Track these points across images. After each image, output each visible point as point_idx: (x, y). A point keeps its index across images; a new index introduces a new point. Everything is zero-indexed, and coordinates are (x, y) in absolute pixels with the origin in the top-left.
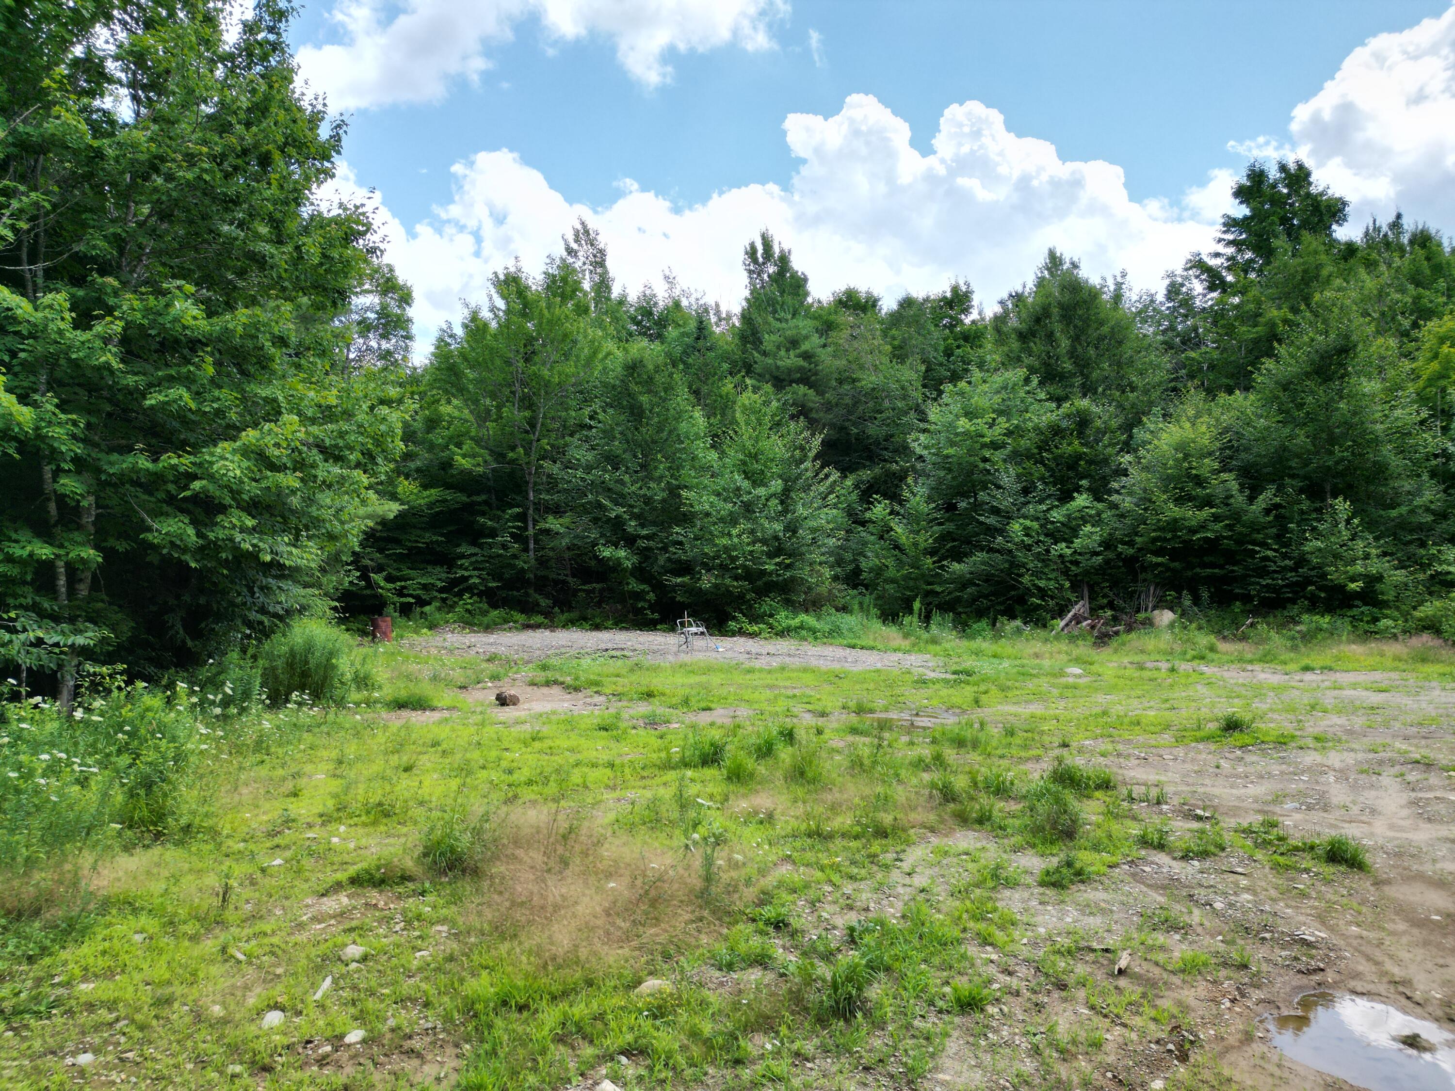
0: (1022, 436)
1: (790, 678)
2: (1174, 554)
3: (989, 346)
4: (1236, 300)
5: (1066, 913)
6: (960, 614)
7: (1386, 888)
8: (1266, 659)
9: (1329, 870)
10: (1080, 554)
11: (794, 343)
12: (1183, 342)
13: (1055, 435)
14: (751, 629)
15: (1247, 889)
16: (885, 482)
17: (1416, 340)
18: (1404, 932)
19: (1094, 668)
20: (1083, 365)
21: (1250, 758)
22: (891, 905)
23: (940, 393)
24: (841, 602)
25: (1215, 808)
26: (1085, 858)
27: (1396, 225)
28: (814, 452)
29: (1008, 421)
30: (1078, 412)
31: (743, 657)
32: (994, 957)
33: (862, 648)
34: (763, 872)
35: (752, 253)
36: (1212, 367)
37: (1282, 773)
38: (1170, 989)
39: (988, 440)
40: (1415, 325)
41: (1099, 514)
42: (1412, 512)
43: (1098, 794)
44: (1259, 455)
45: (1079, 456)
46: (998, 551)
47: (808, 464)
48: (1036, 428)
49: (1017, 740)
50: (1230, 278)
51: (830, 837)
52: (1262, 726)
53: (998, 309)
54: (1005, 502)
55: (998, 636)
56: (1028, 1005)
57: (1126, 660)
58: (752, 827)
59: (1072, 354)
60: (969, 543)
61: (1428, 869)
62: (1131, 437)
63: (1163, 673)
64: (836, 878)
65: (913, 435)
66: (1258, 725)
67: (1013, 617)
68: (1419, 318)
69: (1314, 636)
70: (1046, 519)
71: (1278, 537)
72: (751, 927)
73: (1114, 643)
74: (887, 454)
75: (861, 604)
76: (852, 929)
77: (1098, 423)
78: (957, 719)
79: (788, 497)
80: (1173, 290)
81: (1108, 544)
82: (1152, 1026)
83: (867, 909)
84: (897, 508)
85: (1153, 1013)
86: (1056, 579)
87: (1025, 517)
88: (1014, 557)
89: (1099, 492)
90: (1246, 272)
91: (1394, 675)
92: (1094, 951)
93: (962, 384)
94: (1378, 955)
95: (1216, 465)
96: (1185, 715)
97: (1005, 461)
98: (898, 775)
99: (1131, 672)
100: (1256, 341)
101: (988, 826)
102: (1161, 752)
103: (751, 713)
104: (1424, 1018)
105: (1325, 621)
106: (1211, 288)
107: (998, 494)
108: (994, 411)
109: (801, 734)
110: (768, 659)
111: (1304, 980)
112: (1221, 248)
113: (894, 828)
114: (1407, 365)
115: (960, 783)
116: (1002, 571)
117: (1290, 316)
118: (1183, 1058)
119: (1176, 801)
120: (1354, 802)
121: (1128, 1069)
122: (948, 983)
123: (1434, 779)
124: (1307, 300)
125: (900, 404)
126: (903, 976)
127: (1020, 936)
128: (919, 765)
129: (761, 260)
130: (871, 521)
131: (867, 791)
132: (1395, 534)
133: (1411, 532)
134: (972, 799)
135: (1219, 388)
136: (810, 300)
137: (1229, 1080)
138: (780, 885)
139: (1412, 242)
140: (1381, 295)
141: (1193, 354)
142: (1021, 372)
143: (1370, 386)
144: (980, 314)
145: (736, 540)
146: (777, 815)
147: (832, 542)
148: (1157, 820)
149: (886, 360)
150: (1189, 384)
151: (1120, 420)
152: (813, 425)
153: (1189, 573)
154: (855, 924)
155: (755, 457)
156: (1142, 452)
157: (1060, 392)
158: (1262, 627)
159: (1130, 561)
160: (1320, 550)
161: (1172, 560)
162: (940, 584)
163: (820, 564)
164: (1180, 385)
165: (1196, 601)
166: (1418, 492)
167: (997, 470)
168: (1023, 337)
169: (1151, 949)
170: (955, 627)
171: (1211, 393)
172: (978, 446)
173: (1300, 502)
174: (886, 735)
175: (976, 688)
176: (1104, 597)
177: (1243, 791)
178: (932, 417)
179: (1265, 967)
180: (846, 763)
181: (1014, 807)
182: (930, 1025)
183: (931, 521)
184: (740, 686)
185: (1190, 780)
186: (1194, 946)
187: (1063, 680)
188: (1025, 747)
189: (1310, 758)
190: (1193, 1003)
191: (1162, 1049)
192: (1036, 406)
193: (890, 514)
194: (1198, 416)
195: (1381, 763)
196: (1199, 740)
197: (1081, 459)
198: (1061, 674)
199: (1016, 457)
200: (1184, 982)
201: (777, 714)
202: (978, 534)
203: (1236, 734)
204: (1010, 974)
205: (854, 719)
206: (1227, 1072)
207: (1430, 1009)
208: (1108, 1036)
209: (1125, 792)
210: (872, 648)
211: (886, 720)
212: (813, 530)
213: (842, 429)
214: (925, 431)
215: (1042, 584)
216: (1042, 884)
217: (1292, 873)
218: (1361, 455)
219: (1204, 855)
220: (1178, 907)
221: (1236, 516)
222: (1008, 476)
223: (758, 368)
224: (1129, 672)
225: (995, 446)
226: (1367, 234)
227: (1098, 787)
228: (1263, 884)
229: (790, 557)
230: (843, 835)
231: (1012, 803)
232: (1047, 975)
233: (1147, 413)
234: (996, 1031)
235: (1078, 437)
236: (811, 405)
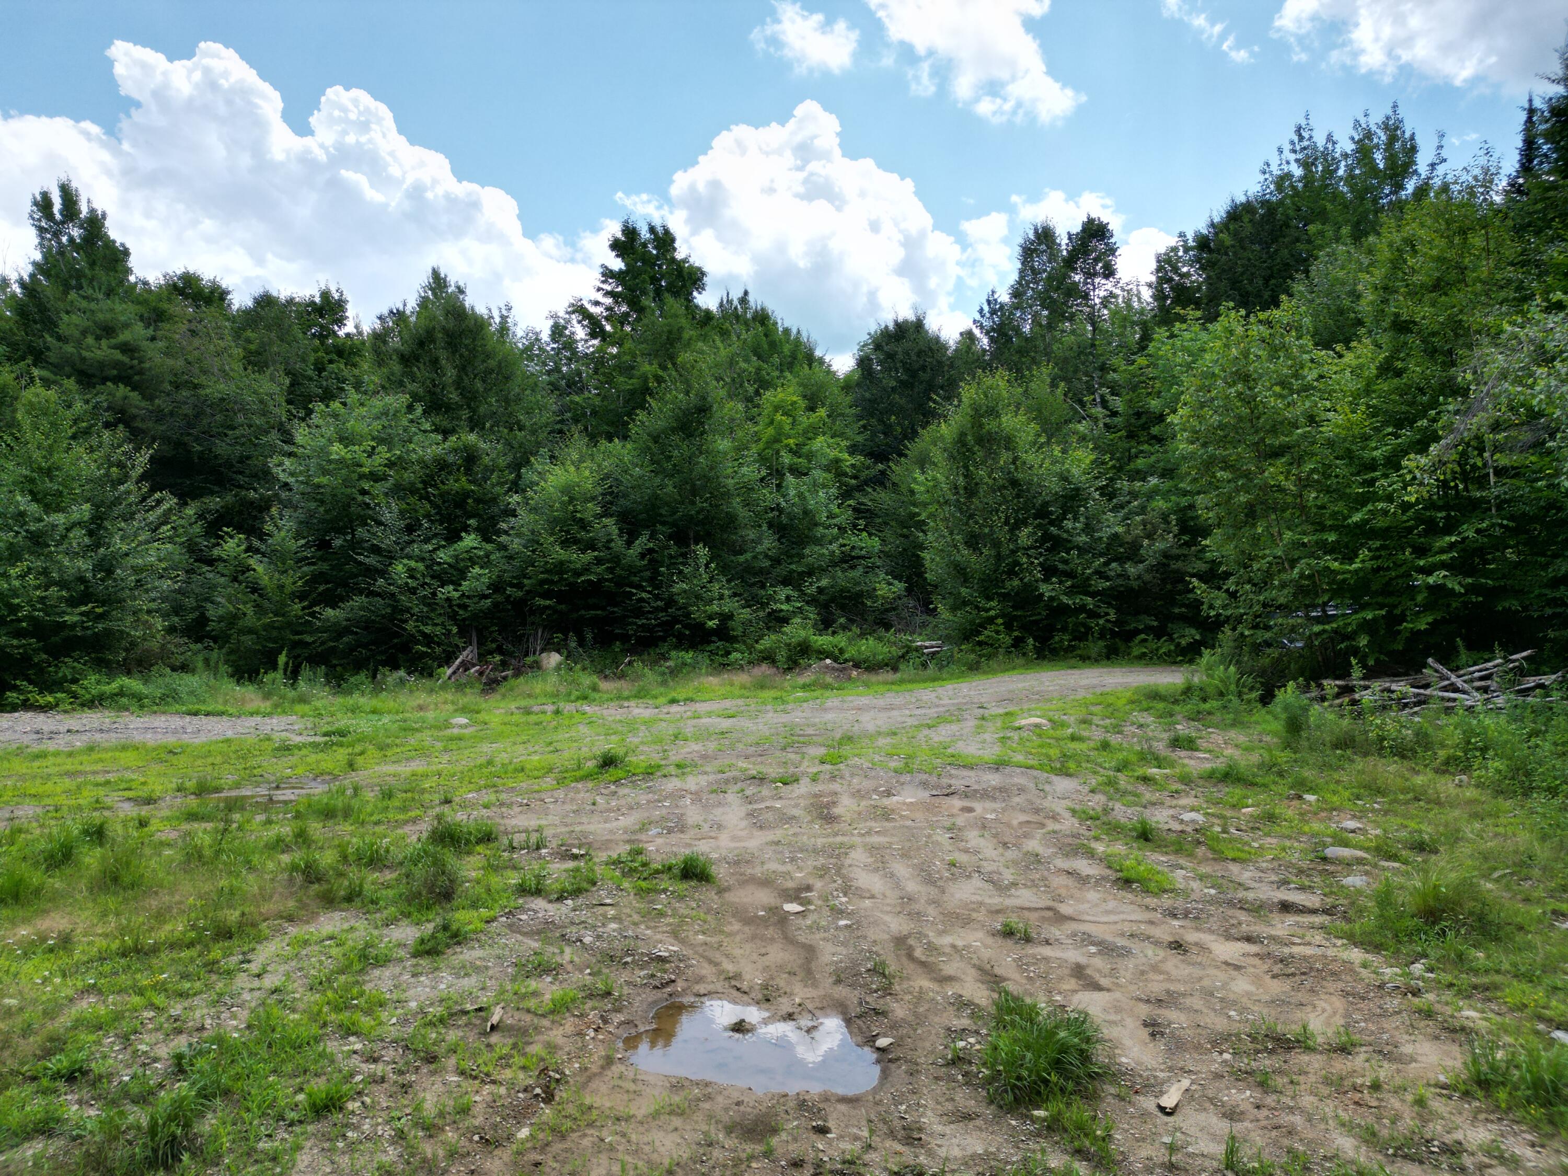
0: (405, 469)
1: (101, 760)
2: (561, 597)
3: (366, 366)
4: (615, 350)
5: (439, 980)
6: (335, 666)
7: (726, 895)
8: (640, 695)
9: (682, 886)
10: (468, 597)
11: (107, 330)
12: (569, 386)
13: (441, 469)
14: (42, 702)
15: (614, 919)
16: (240, 513)
17: (758, 406)
18: (738, 932)
19: (483, 716)
20: (470, 398)
21: (623, 791)
22: (234, 1017)
23: (309, 412)
24: (178, 660)
25: (590, 845)
26: (464, 918)
27: (744, 300)
28: (140, 470)
29: (389, 450)
30: (466, 448)
31: (26, 740)
32: (358, 1046)
33: (207, 714)
34: (50, 1014)
35: (44, 204)
36: (594, 413)
37: (649, 802)
38: (540, 1033)
39: (366, 470)
40: (757, 393)
41: (487, 556)
42: (755, 557)
43: (479, 848)
44: (635, 502)
45: (467, 494)
46: (378, 595)
47: (129, 486)
48: (421, 461)
49: (396, 803)
50: (608, 328)
51: (155, 950)
52: (634, 759)
53: (378, 325)
54: (388, 541)
55: (378, 689)
56: (394, 1089)
57: (513, 706)
58: (36, 960)
59: (458, 384)
60: (346, 585)
61: (758, 871)
62: (519, 476)
63: (549, 716)
64: (159, 1000)
65: (276, 459)
66: (632, 759)
67: (396, 667)
68: (760, 387)
69: (680, 671)
70: (433, 560)
71: (652, 580)
72: (29, 1088)
73: (502, 689)
74: (242, 479)
75: (207, 661)
76: (179, 1057)
77: (486, 460)
78: (326, 787)
79: (100, 527)
80: (558, 331)
81: (497, 587)
82: (521, 1075)
83: (202, 1028)
84: (256, 543)
85: (522, 1061)
86: (443, 624)
87: (409, 557)
88: (398, 601)
89: (487, 532)
90: (622, 324)
91: (740, 702)
92: (466, 1013)
93: (336, 405)
94: (718, 957)
95: (599, 510)
96: (567, 757)
97: (386, 495)
98: (249, 862)
99: (518, 718)
100: (632, 393)
101: (358, 902)
102: (543, 796)
103: (39, 811)
104: (749, 1004)
105: (688, 656)
106: (593, 335)
107: (379, 530)
108: (373, 439)
109: (116, 830)
110: (69, 737)
111: (658, 994)
112: (599, 297)
113: (240, 925)
114: (752, 428)
115: (327, 859)
116: (383, 616)
117: (660, 372)
118: (549, 1098)
119: (554, 844)
120: (705, 821)
121: (495, 1126)
122: (301, 1090)
123: (765, 791)
124: (672, 358)
125: (258, 421)
126: (246, 1096)
127: (390, 1017)
128: (279, 845)
129: (58, 217)
130: (220, 559)
131: (207, 887)
132: (742, 577)
133: (755, 574)
134: (341, 875)
135: (600, 434)
136: (132, 279)
137: (590, 1108)
138: (79, 1023)
139: (754, 318)
140: (732, 363)
141: (577, 399)
142: (404, 399)
143: (724, 444)
144: (357, 327)
145: (17, 583)
146: (78, 936)
147: (166, 584)
148: (536, 866)
149: (238, 367)
150: (573, 428)
151: (509, 458)
152: (137, 436)
153: (575, 615)
154: (184, 1049)
155: (48, 473)
156: (530, 493)
157: (446, 424)
158: (638, 665)
159: (519, 604)
160: (685, 591)
161: (559, 602)
162: (311, 633)
163: (149, 612)
164: (565, 428)
165: (581, 643)
166: (758, 541)
167: (378, 504)
168: (406, 360)
169: (524, 997)
170: (328, 682)
171: (593, 438)
172: (355, 476)
173: (668, 547)
174: (237, 816)
175: (350, 750)
176: (493, 641)
177: (615, 824)
178: (299, 439)
179: (626, 990)
180: (179, 857)
181: (389, 876)
182: (277, 1144)
183: (300, 560)
184: (22, 777)
185: (568, 820)
186: (565, 985)
187: (448, 732)
188: (404, 809)
189: (672, 784)
190: (560, 1041)
191: (529, 1095)
192: (420, 437)
193: (246, 551)
194: (581, 460)
195: (727, 782)
196: (578, 780)
197: (468, 497)
198: (447, 725)
199: (398, 490)
200: (553, 1022)
201: (80, 808)
202: (356, 576)
203: (611, 770)
204: (375, 1060)
205: (192, 802)
206: (588, 1101)
207: (753, 995)
208: (477, 1098)
209: (506, 842)
210: (221, 714)
211: (237, 799)
212: (136, 570)
213: (179, 444)
214: (290, 455)
215: (428, 630)
216: (416, 955)
217: (652, 896)
218: (717, 506)
219: (577, 892)
220: (552, 949)
221: (616, 559)
222: (390, 511)
223: (52, 357)
224: (515, 718)
225: (375, 477)
226: (721, 305)
227: (479, 841)
228: (628, 911)
229: (103, 603)
230: (172, 946)
231: (387, 872)
232: (416, 1051)
233: (535, 454)
234: (356, 1128)
235: (466, 474)
236: (134, 411)
